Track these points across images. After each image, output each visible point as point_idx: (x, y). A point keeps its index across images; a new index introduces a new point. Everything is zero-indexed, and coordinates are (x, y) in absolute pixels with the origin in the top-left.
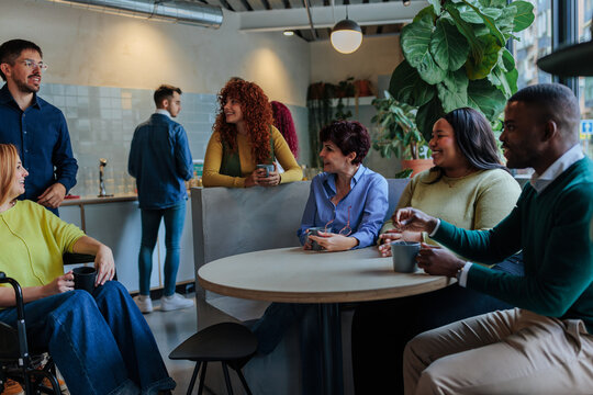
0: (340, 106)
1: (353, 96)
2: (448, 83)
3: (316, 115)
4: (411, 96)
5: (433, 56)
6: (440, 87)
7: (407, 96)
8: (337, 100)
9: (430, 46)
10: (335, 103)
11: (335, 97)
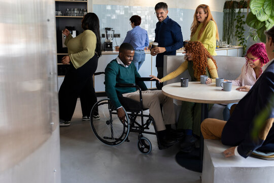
0: (239, 12)
1: (246, 8)
2: (270, 20)
3: (228, 16)
4: (254, 25)
5: (264, 10)
6: (266, 22)
7: (253, 24)
8: (238, 9)
9: (263, 5)
10: (237, 10)
11: (238, 8)
